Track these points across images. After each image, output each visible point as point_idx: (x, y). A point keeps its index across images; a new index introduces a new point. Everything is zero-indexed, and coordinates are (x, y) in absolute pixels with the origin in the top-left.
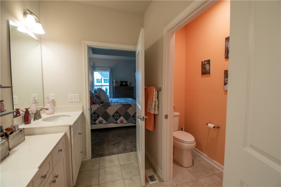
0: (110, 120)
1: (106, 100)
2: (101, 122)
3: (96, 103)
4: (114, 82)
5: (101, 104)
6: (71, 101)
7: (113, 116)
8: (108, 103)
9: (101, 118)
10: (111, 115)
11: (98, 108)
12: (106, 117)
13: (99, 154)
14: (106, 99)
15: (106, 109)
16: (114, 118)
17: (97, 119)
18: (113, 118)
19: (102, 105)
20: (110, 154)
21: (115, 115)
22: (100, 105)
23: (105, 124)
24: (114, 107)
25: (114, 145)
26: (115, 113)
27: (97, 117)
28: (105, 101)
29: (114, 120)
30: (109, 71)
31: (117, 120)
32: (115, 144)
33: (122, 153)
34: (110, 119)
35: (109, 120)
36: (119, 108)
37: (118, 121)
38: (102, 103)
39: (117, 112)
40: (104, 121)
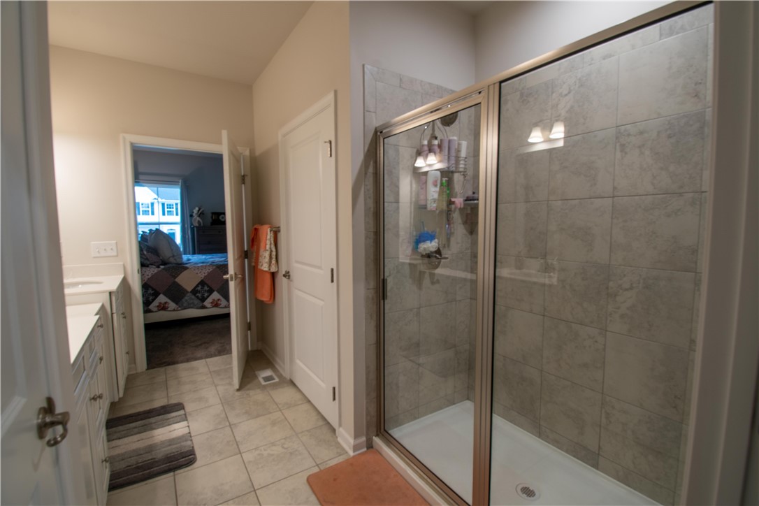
0: (187, 300)
1: (173, 256)
2: (163, 307)
3: (148, 263)
4: (194, 214)
5: (162, 267)
6: (98, 255)
7: (194, 292)
8: (181, 264)
9: (162, 298)
10: (189, 290)
11: (153, 276)
12: (176, 294)
13: (164, 363)
14: (175, 254)
15: (175, 277)
16: (198, 297)
17: (153, 300)
18: (193, 297)
19: (163, 269)
20: (188, 360)
21: (199, 288)
22: (158, 267)
23: (174, 310)
24: (197, 271)
25: (197, 346)
26: (197, 286)
27: (153, 295)
28: (172, 260)
29: (196, 302)
30: (180, 186)
31: (203, 300)
32: (201, 345)
33: (215, 356)
34: (186, 298)
35: (183, 300)
36: (209, 274)
37: (207, 303)
38: (164, 263)
39: (202, 283)
40: (172, 305)
